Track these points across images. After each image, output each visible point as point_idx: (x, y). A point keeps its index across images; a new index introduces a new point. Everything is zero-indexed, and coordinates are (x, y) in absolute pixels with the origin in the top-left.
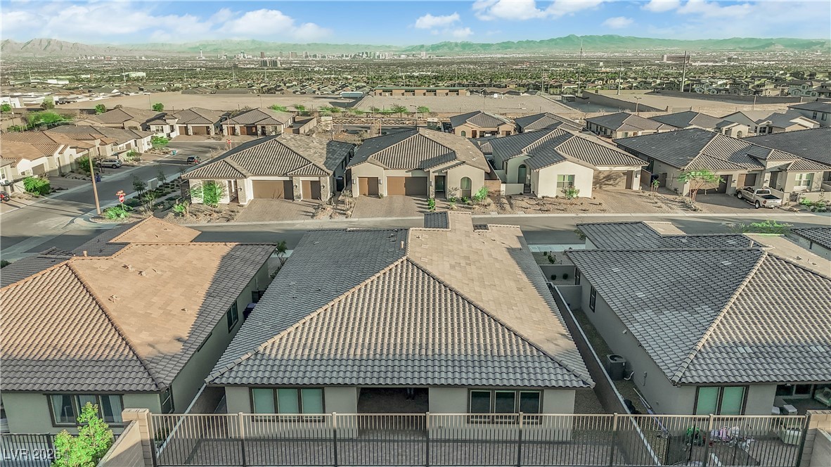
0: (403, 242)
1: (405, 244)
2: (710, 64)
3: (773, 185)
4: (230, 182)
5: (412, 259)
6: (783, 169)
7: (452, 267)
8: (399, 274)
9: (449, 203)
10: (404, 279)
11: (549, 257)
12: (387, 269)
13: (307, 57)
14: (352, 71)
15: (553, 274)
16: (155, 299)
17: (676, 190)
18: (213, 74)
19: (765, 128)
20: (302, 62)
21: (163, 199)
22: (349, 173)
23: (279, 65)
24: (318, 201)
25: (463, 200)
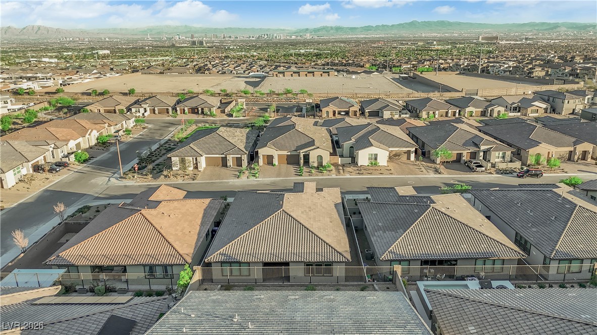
1: (282, 203)
2: (512, 42)
3: (484, 158)
4: (193, 158)
6: (489, 150)
8: (279, 217)
9: (310, 169)
10: (281, 219)
11: (356, 202)
12: (274, 215)
13: (224, 37)
14: (257, 48)
15: (355, 211)
17: (433, 160)
18: (158, 52)
19: (516, 108)
20: (222, 42)
21: (154, 164)
22: (257, 153)
23: (205, 45)
24: (240, 168)
25: (318, 168)
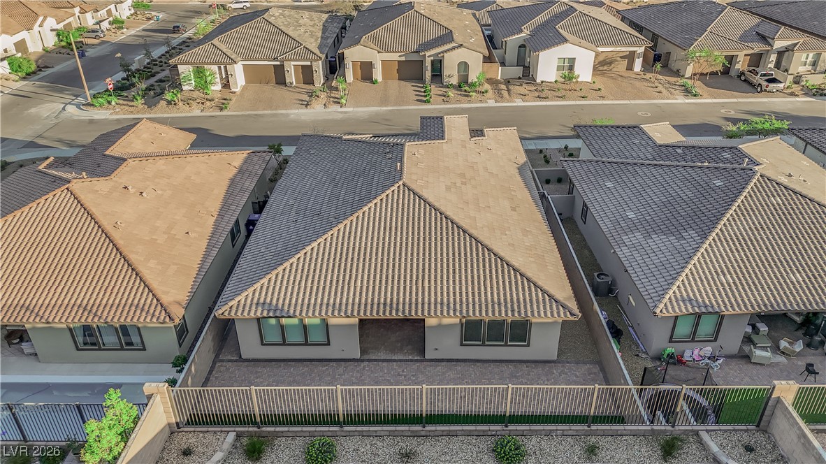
0: (399, 164)
1: (401, 166)
3: (778, 65)
4: (220, 68)
5: (408, 183)
6: (789, 49)
7: (448, 188)
8: (395, 200)
9: (445, 90)
10: (400, 205)
11: (545, 156)
12: (384, 195)
15: (548, 178)
16: (158, 223)
17: (678, 71)
21: (152, 80)
22: (342, 57)
24: (311, 87)
25: (460, 86)
